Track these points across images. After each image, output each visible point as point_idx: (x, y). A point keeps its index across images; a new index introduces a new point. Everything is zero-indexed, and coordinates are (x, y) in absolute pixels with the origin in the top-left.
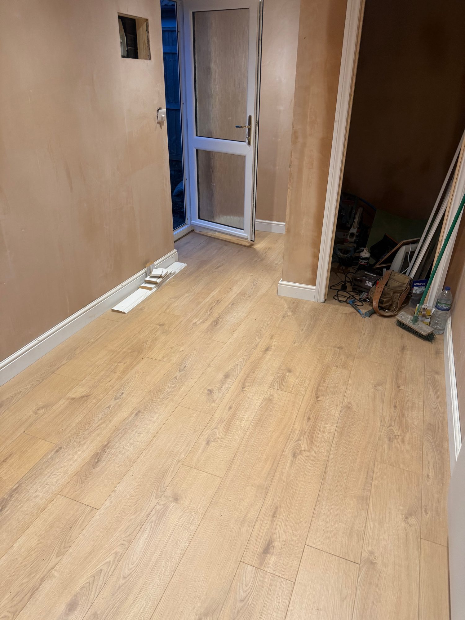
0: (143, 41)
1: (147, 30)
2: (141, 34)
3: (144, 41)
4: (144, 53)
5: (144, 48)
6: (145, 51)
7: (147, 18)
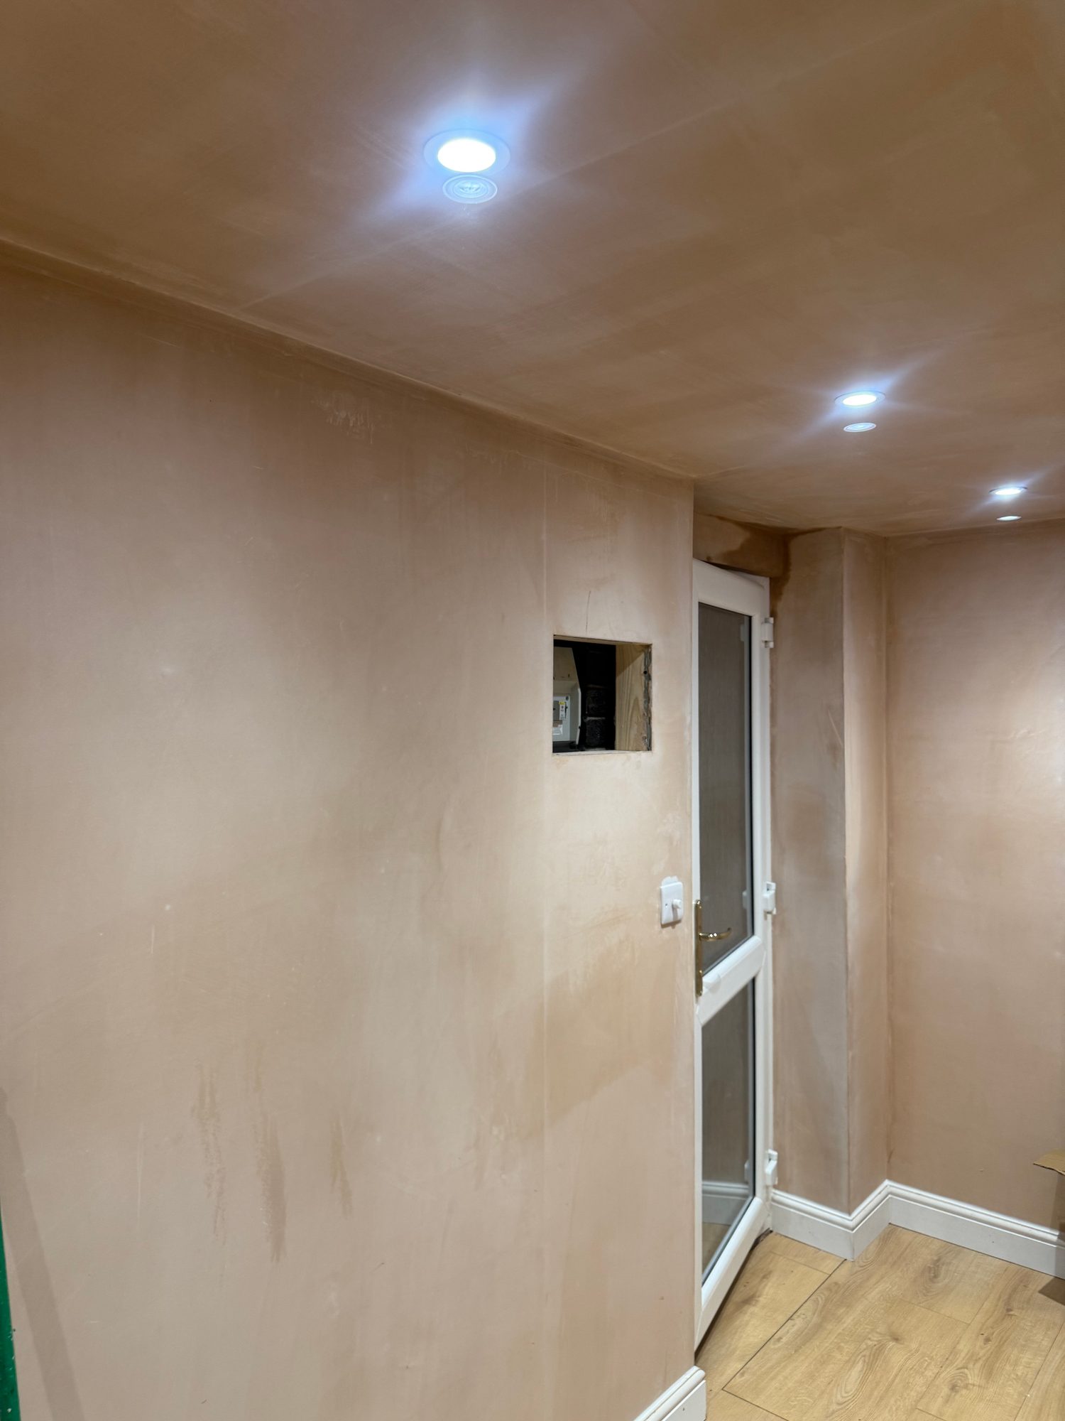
0: (632, 702)
1: (645, 672)
2: (627, 684)
3: (636, 700)
4: (634, 732)
5: (635, 719)
6: (635, 727)
7: (649, 642)
